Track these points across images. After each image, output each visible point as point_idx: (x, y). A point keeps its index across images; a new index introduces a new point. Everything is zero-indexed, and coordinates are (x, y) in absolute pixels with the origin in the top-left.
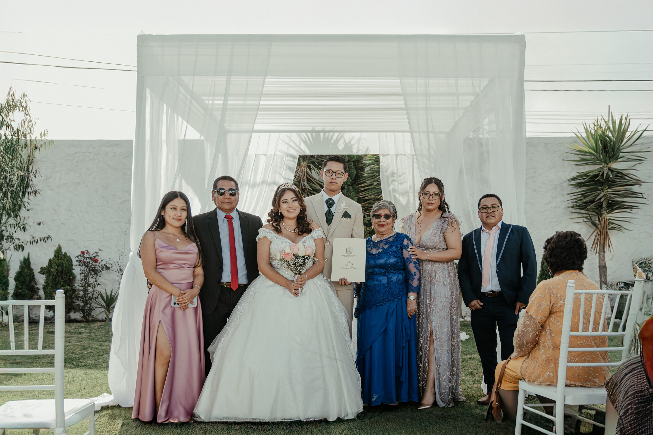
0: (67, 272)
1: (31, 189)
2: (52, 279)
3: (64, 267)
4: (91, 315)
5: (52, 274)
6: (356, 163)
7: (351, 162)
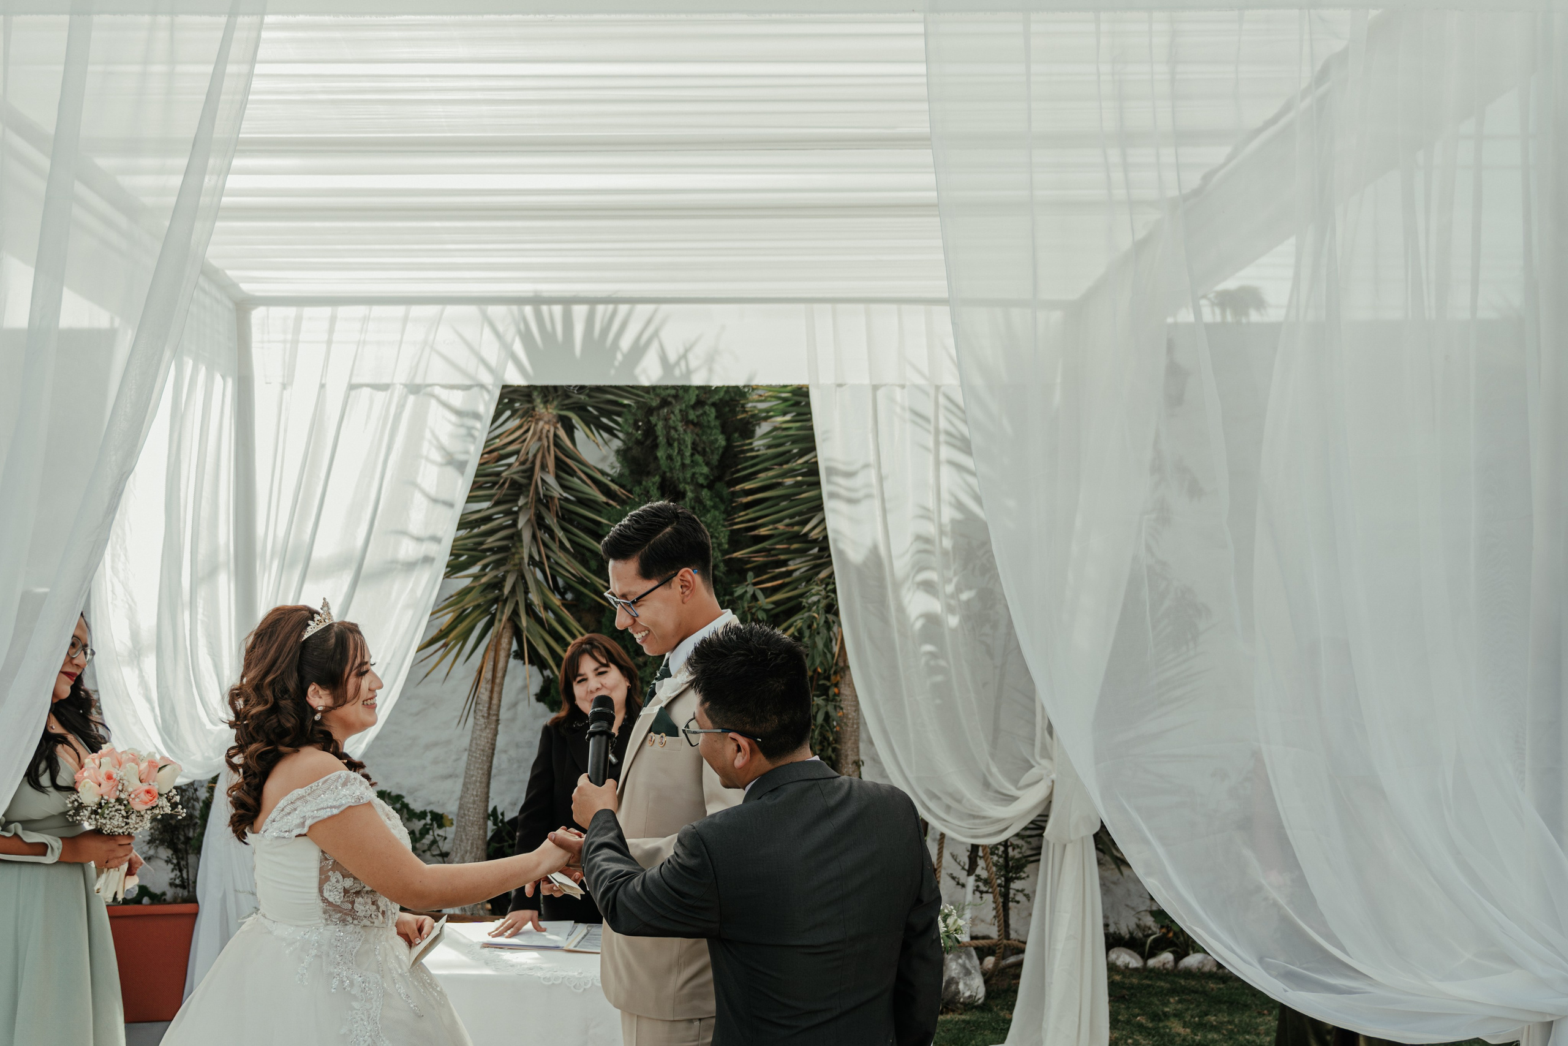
6: (727, 409)
7: (707, 407)
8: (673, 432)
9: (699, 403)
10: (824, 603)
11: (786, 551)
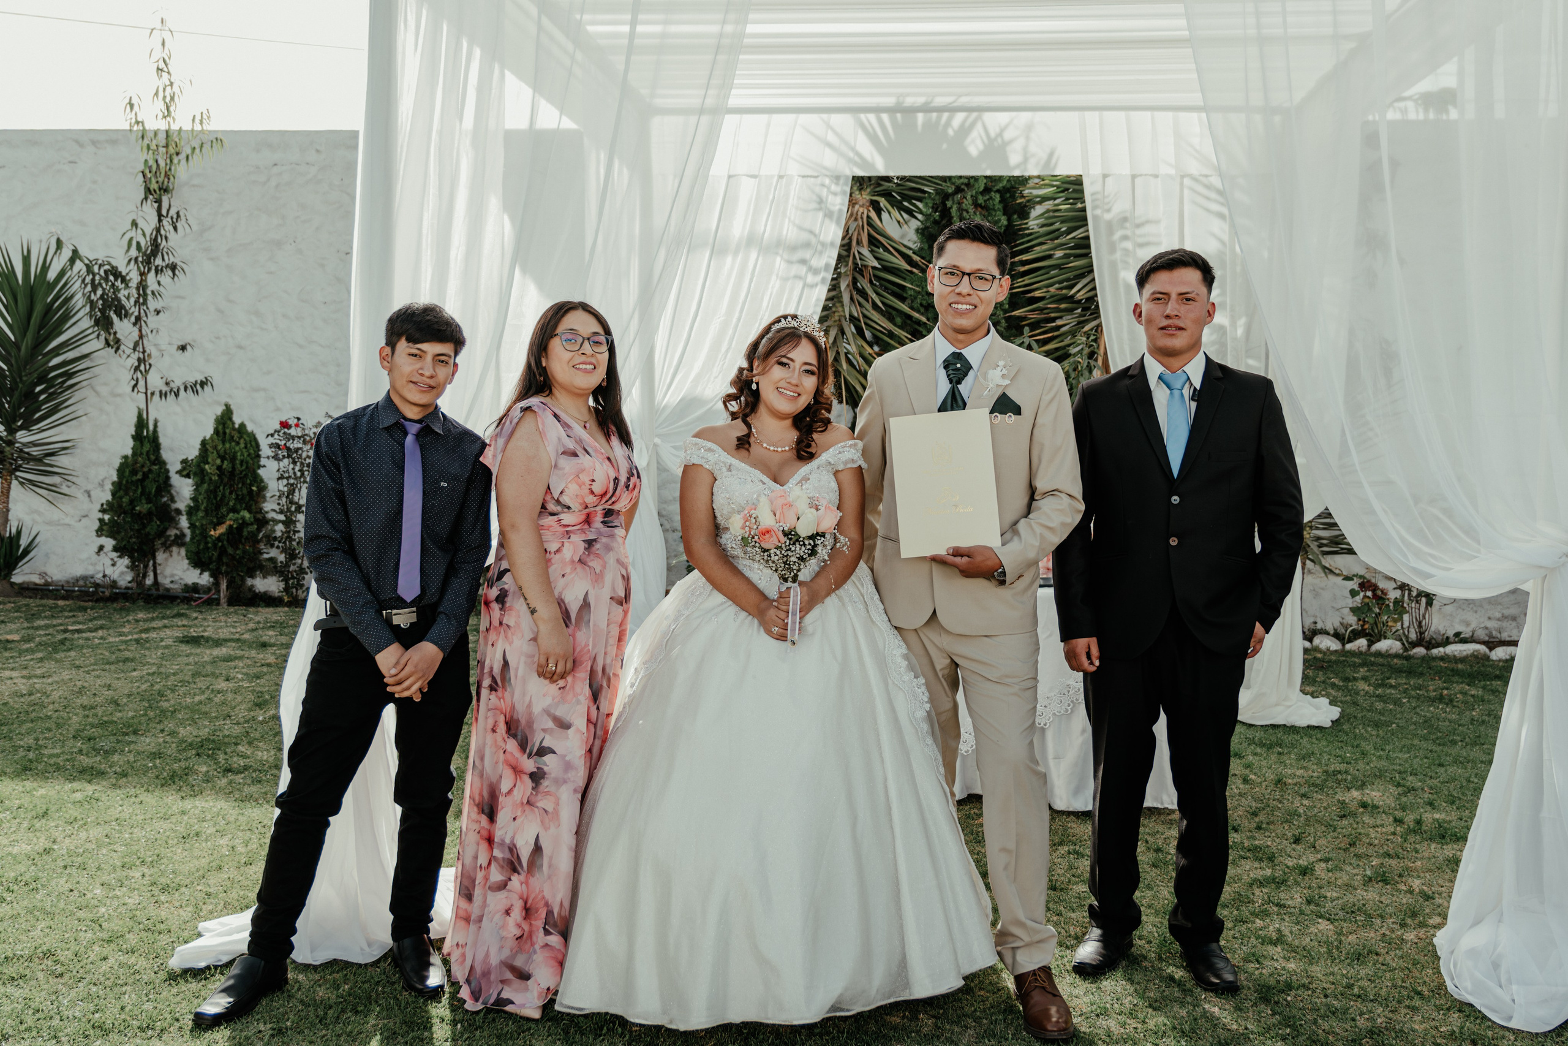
0: (246, 475)
1: (163, 259)
2: (206, 492)
3: (238, 462)
4: (303, 585)
5: (207, 478)
6: (1008, 195)
7: (993, 193)
8: (965, 214)
9: (987, 190)
10: (1086, 351)
11: (1058, 310)
